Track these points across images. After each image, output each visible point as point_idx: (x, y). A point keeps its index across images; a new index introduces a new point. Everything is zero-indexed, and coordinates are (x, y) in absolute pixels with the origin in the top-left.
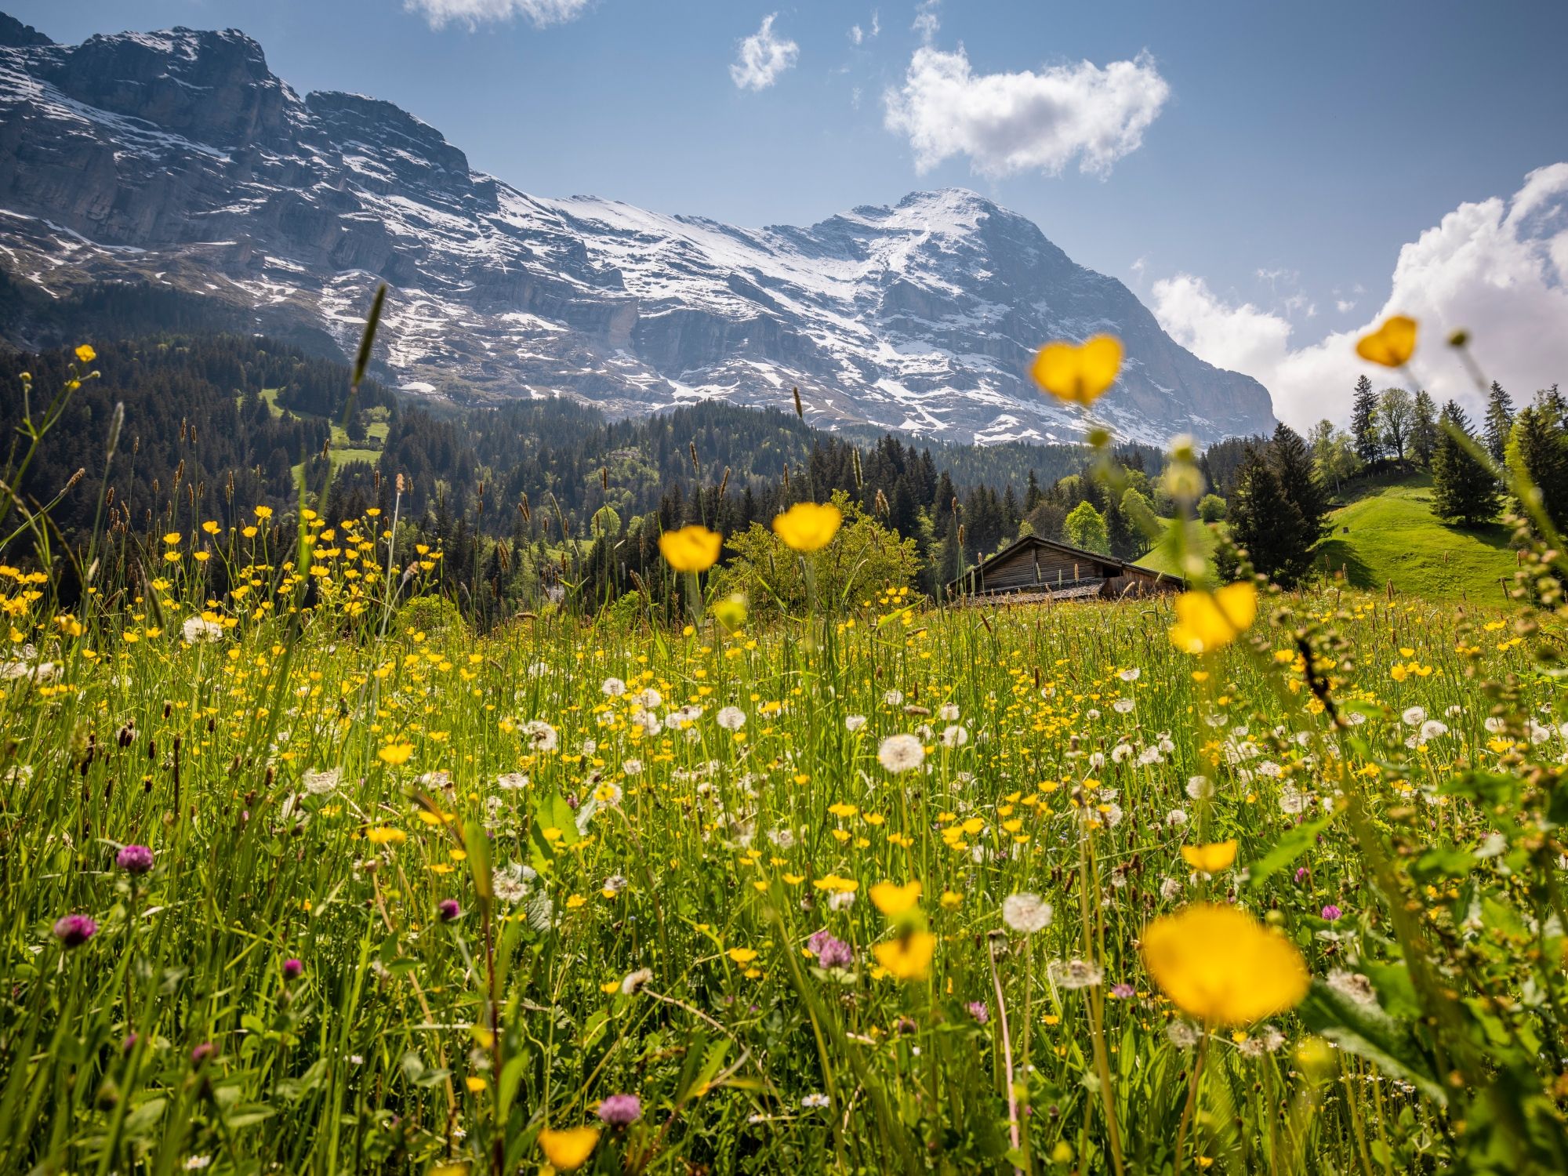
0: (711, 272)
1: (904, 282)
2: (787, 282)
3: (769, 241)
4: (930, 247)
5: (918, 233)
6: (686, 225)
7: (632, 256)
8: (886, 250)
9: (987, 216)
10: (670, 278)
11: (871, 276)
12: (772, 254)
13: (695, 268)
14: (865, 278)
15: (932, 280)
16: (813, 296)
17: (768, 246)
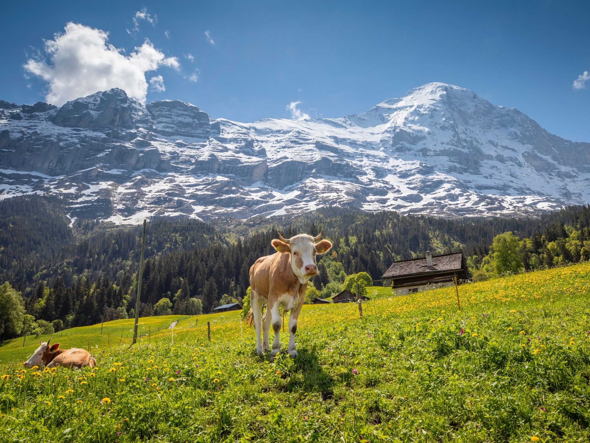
0: (309, 142)
1: (401, 130)
2: (349, 139)
3: (345, 122)
4: (416, 112)
5: (411, 107)
6: (309, 123)
7: (277, 141)
8: (397, 117)
9: (445, 93)
10: (289, 148)
11: (388, 130)
12: (346, 128)
13: (302, 141)
14: (386, 131)
15: (416, 127)
16: (360, 143)
17: (344, 125)
